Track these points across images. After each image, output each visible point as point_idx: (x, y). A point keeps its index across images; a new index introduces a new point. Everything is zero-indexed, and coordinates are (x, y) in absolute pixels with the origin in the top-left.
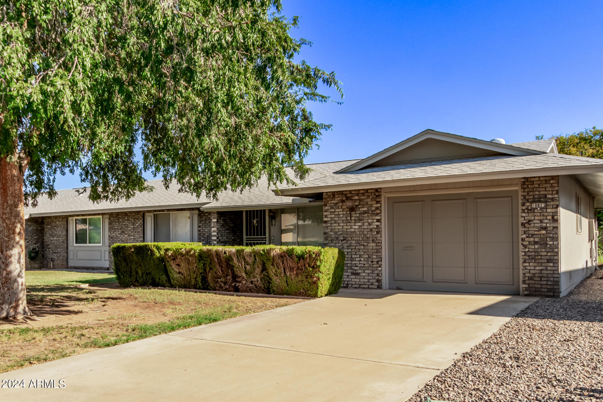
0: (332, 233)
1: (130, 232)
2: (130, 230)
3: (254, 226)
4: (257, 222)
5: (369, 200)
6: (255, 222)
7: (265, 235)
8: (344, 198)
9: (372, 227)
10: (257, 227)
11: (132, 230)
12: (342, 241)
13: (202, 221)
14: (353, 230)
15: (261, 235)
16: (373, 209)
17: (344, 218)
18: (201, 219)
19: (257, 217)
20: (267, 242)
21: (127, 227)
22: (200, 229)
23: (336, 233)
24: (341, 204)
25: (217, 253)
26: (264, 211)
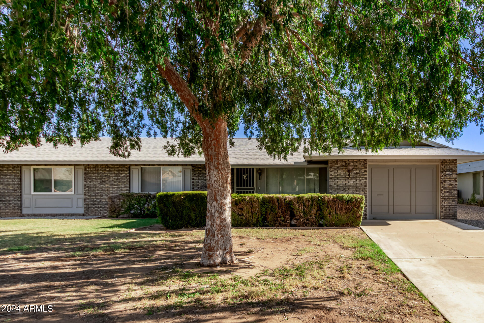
0: (335, 186)
1: (113, 182)
2: (113, 180)
3: (244, 180)
4: (247, 177)
5: (360, 166)
6: (245, 176)
7: (253, 185)
8: (344, 164)
9: (362, 182)
10: (247, 180)
11: (115, 180)
12: (342, 190)
13: (196, 174)
14: (350, 184)
15: (250, 186)
16: (363, 171)
17: (344, 177)
18: (195, 173)
19: (247, 173)
20: (255, 191)
21: (109, 177)
22: (193, 181)
23: (338, 185)
24: (342, 167)
25: (278, 199)
26: (253, 169)
